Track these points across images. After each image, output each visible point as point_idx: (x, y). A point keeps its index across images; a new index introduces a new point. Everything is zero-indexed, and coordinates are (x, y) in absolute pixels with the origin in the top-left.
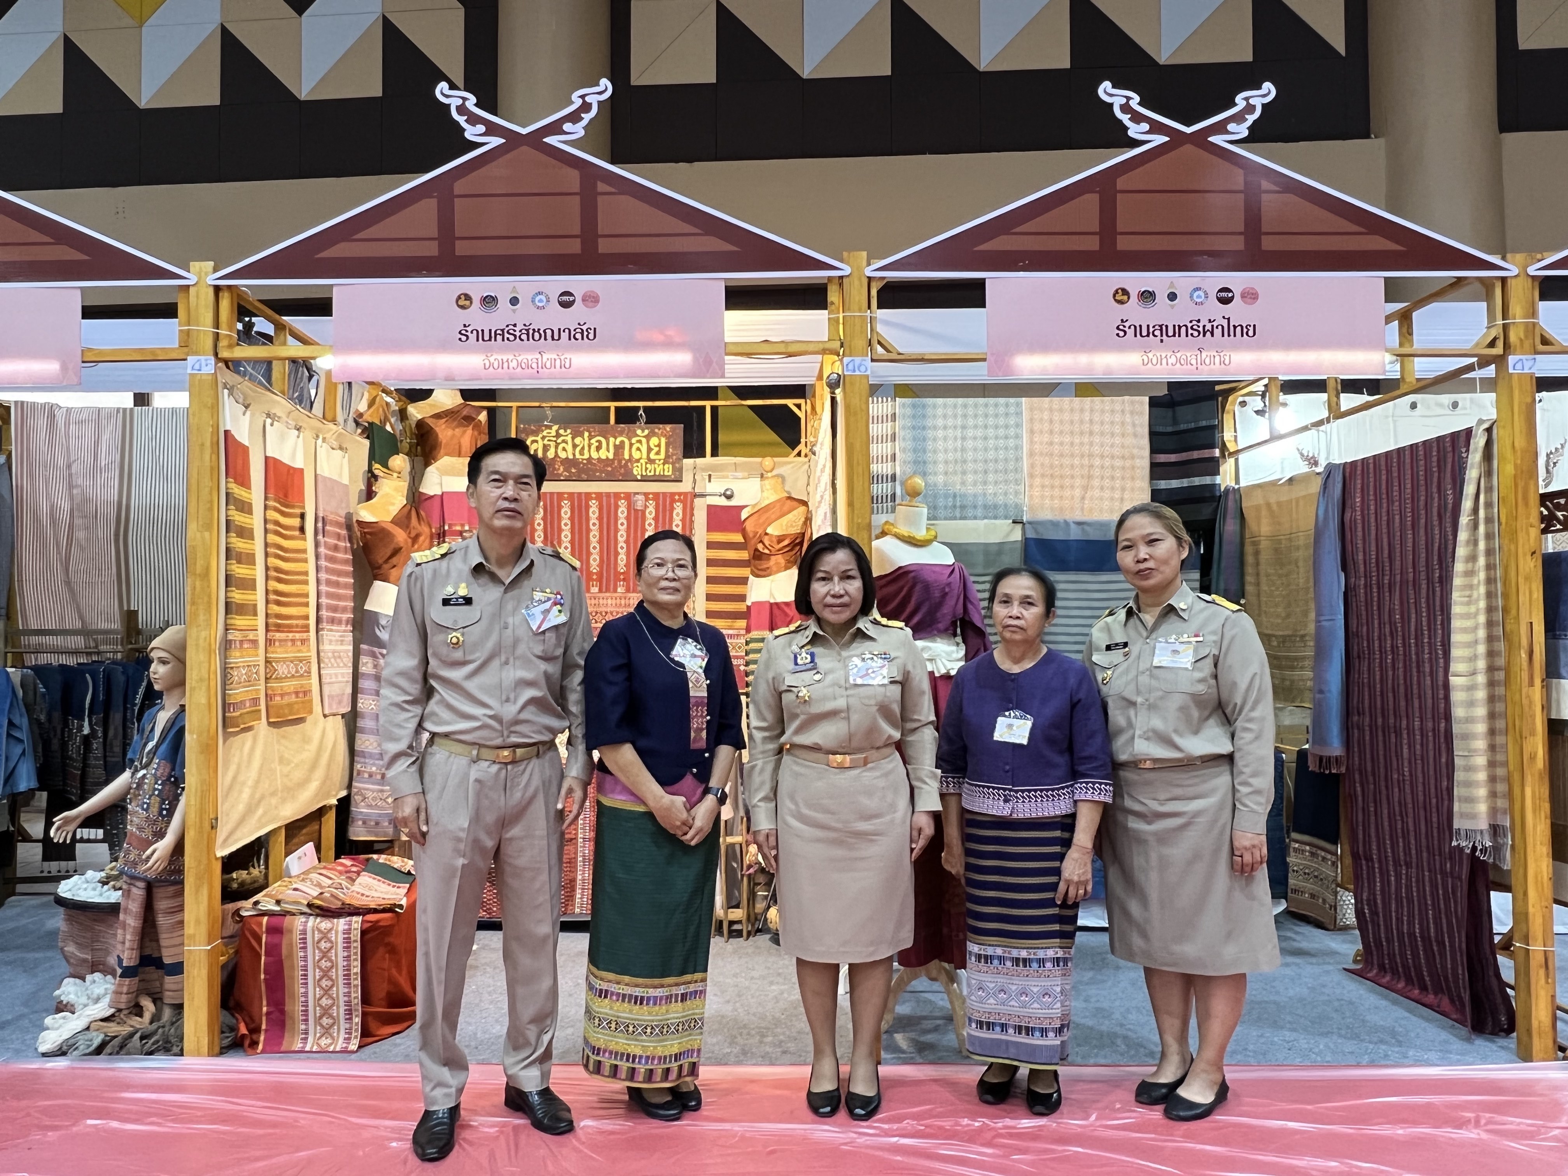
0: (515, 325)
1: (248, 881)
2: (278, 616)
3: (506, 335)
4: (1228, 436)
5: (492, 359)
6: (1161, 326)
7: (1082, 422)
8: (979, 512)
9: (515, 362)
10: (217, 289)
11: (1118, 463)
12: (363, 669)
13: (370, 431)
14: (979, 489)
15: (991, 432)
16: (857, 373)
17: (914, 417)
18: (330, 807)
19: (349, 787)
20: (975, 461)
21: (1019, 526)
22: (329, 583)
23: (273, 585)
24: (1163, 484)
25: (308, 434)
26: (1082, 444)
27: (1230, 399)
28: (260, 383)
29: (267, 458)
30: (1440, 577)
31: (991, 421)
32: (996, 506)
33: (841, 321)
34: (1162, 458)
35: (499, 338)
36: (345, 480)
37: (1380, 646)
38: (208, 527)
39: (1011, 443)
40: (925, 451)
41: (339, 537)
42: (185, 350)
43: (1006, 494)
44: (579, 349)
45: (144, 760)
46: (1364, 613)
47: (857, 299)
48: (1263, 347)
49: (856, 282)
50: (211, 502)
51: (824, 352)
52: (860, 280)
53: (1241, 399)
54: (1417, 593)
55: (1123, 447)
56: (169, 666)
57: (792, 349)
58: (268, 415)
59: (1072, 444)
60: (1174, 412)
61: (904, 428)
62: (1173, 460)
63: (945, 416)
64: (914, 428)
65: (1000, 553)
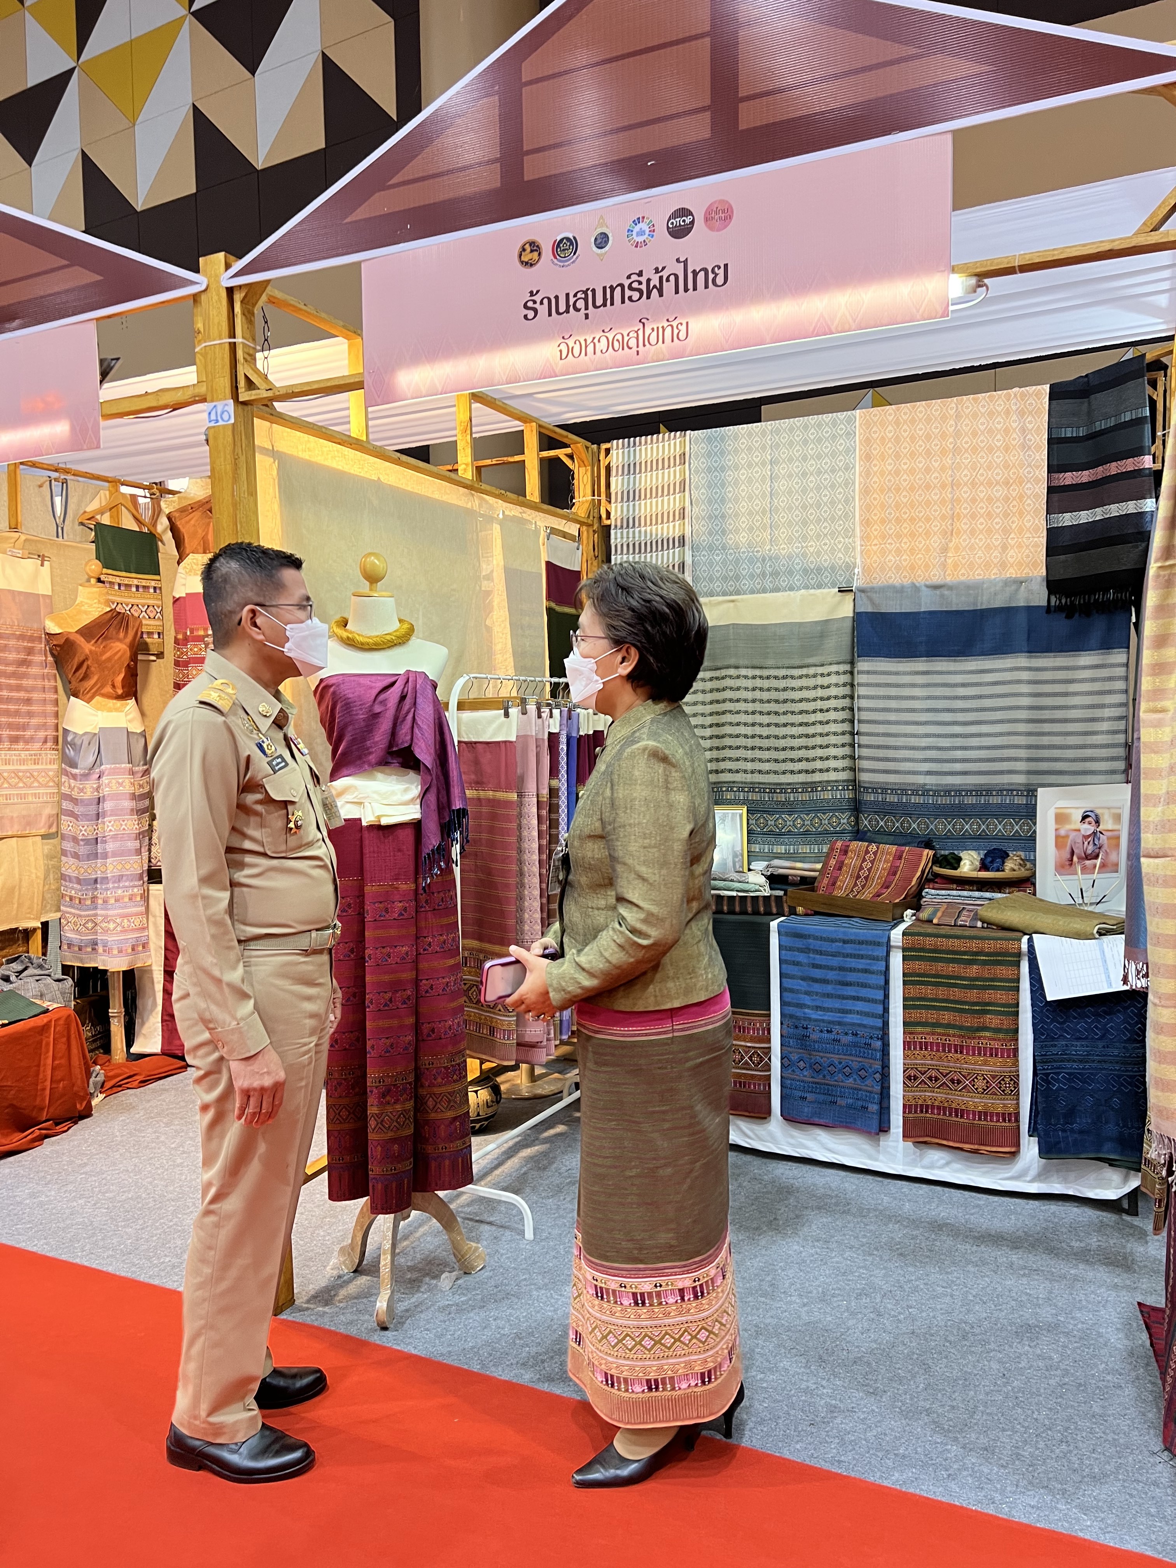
6: (585, 292)
7: (944, 436)
8: (797, 580)
11: (999, 492)
13: (96, 534)
14: (796, 547)
15: (812, 466)
16: (221, 423)
17: (709, 455)
18: (34, 930)
20: (790, 508)
21: (849, 597)
24: (1067, 519)
26: (943, 469)
31: (811, 449)
32: (819, 570)
34: (1069, 478)
36: (43, 590)
39: (840, 477)
40: (723, 501)
41: (30, 652)
43: (832, 552)
47: (217, 320)
48: (740, 300)
49: (215, 298)
52: (219, 294)
55: (1007, 466)
59: (928, 470)
60: (1089, 403)
61: (697, 472)
62: (1085, 480)
63: (750, 449)
64: (709, 470)
65: (822, 635)
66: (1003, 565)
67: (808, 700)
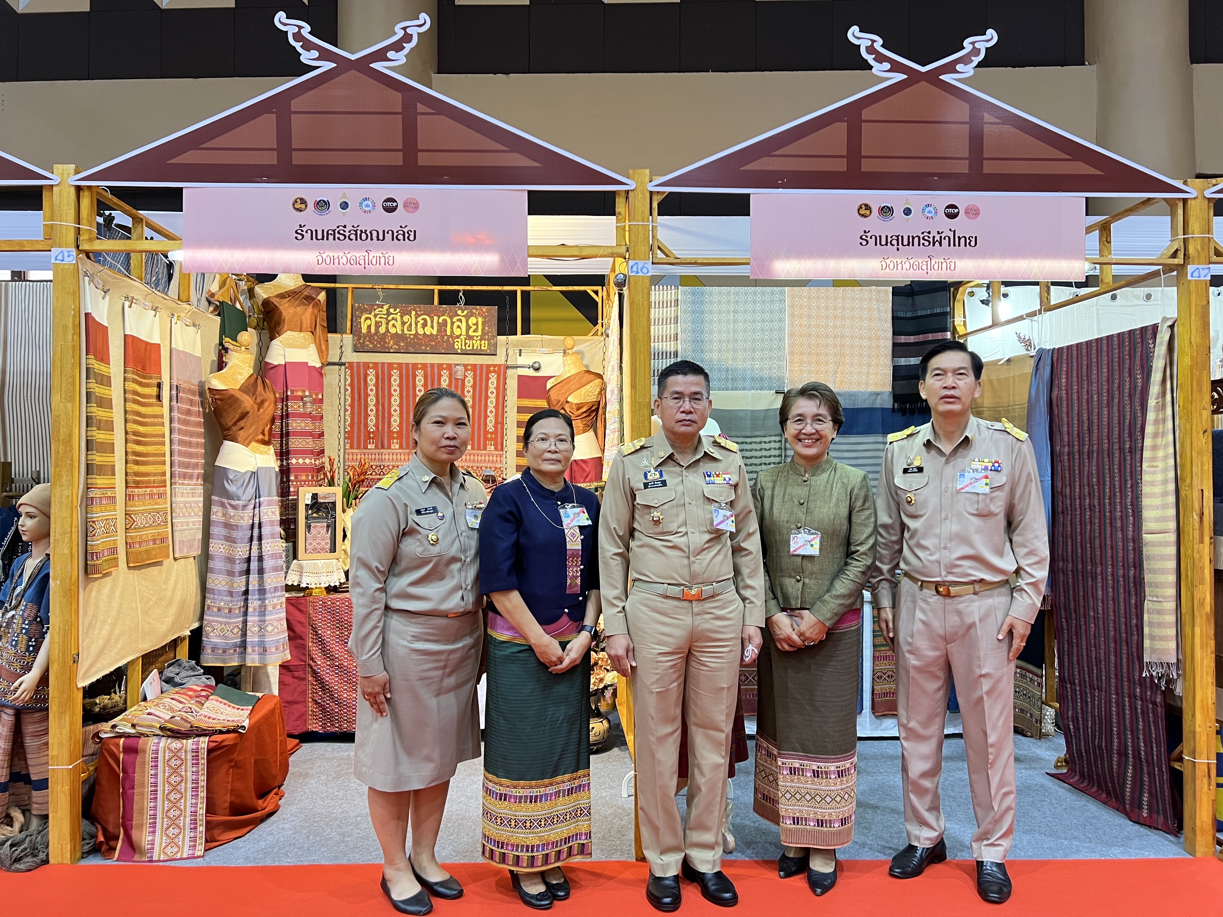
0: (345, 227)
1: (110, 705)
2: (137, 474)
3: (337, 235)
4: (958, 320)
5: (324, 256)
6: (898, 236)
7: (835, 308)
8: (748, 384)
9: (344, 258)
10: (79, 189)
11: (865, 343)
12: (213, 517)
13: (221, 309)
14: (748, 365)
15: (758, 317)
16: (640, 274)
17: (693, 303)
18: (184, 638)
19: (201, 618)
20: (745, 341)
22: (181, 443)
23: (132, 447)
24: (903, 361)
25: (164, 314)
26: (835, 327)
27: (961, 289)
28: (119, 271)
29: (125, 336)
30: (1130, 448)
31: (758, 307)
32: (761, 379)
33: (627, 229)
34: (903, 339)
35: (331, 237)
36: (198, 354)
37: (1080, 504)
38: (71, 400)
40: (702, 332)
41: (192, 403)
42: (50, 242)
43: (770, 369)
44: (400, 249)
45: (14, 602)
46: (1067, 475)
47: (641, 210)
48: (983, 255)
49: (640, 196)
50: (74, 377)
51: (612, 255)
52: (643, 194)
53: (969, 290)
54: (1111, 461)
55: (870, 329)
56: (36, 519)
57: (584, 253)
58: (127, 298)
59: (827, 326)
60: (913, 300)
61: (685, 312)
62: (912, 341)
63: (720, 302)
64: (693, 312)
65: (765, 418)
66: (867, 384)
67: (756, 457)
